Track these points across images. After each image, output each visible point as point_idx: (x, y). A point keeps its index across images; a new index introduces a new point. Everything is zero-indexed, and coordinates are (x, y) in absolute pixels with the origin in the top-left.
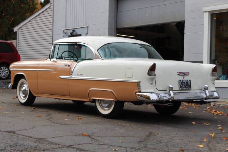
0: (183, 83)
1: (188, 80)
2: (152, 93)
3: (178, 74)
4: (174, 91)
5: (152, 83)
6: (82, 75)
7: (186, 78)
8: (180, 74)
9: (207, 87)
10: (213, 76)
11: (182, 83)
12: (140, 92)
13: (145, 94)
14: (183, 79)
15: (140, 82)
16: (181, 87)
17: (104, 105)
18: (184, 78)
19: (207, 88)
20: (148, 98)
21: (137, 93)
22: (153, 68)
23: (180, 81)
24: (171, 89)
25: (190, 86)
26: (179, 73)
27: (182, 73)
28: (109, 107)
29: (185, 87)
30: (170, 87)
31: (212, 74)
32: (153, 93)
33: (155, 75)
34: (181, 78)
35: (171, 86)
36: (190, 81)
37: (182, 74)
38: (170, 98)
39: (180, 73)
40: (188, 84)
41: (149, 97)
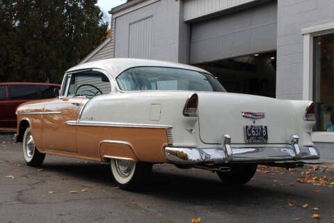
0: (253, 131)
1: (261, 127)
2: (191, 148)
3: (244, 116)
4: (232, 146)
5: (192, 130)
6: (92, 119)
7: (259, 123)
8: (247, 115)
9: (297, 139)
10: (308, 120)
11: (250, 131)
12: (171, 146)
13: (180, 150)
14: (253, 125)
15: (170, 128)
16: (248, 138)
17: (122, 168)
18: (254, 122)
19: (297, 141)
20: (185, 157)
21: (167, 148)
22: (193, 103)
23: (247, 127)
24: (228, 141)
25: (266, 137)
26: (245, 113)
27: (251, 113)
28: (128, 171)
29: (257, 138)
30: (226, 138)
31: (306, 116)
32: (194, 148)
33: (196, 115)
34: (249, 123)
35: (228, 136)
36: (266, 127)
37: (250, 116)
38: (226, 158)
39: (248, 113)
40: (262, 133)
41: (186, 155)
